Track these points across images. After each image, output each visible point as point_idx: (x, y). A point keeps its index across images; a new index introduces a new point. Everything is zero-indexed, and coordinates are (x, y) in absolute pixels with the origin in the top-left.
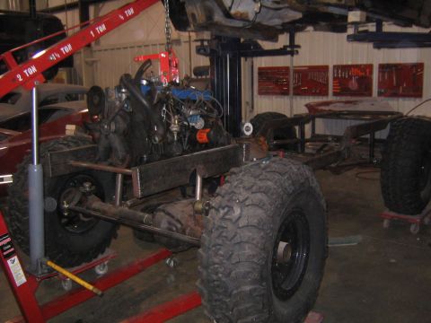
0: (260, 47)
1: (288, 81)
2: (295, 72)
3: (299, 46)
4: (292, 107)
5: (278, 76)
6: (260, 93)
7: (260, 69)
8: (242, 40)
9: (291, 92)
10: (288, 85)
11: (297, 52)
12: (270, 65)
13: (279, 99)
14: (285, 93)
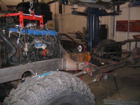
0: (106, 12)
1: (127, 26)
2: (130, 23)
3: (121, 11)
4: (128, 36)
5: (123, 24)
6: (117, 30)
7: (117, 21)
8: (100, 9)
9: (128, 30)
10: (127, 28)
11: (120, 13)
12: (121, 20)
13: (124, 33)
14: (126, 31)
